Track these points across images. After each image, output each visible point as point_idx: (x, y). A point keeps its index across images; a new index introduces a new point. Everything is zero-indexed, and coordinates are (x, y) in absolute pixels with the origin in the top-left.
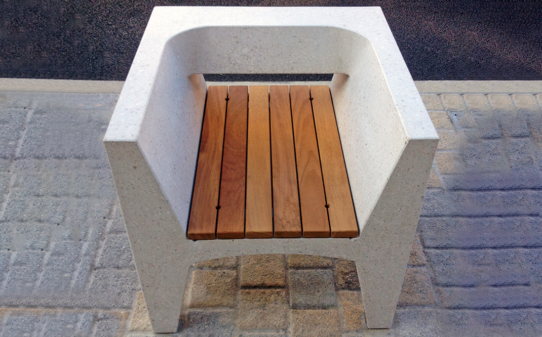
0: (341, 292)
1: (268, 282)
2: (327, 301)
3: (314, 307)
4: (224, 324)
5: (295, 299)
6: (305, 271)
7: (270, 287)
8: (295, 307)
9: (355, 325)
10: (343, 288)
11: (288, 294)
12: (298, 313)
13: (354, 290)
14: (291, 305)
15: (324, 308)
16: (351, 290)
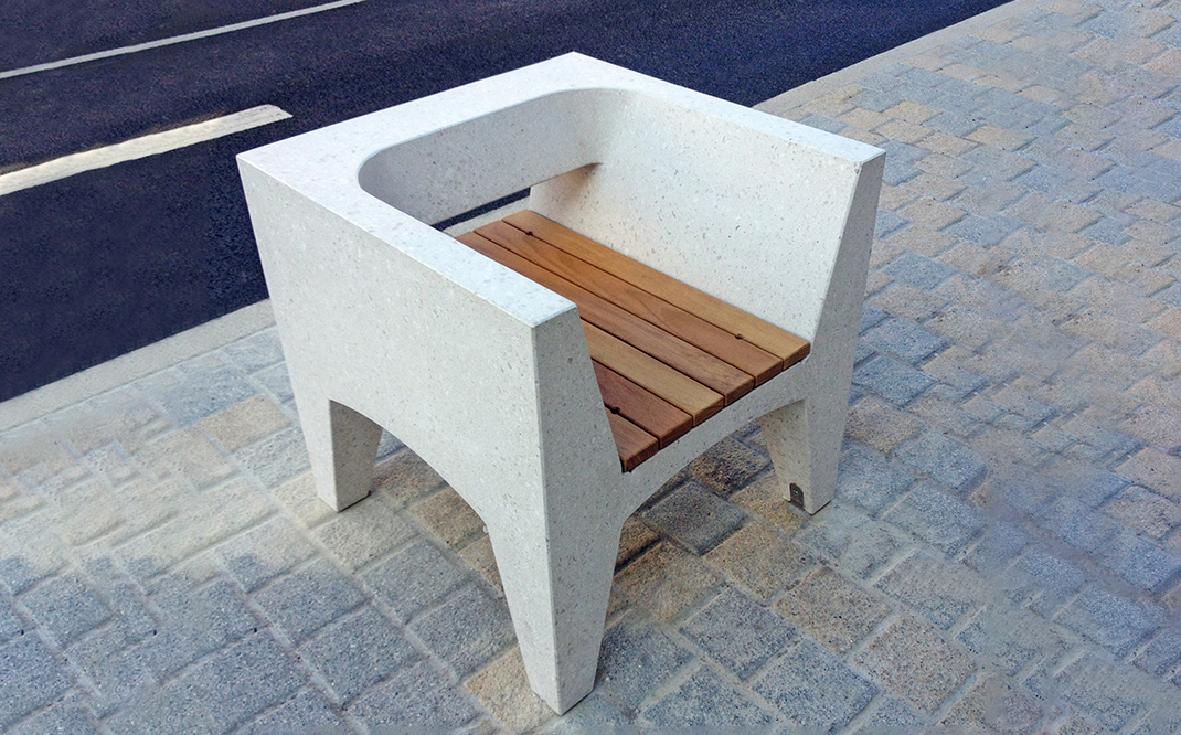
0: (733, 497)
1: (634, 545)
2: (730, 517)
3: (724, 536)
4: (643, 633)
5: (693, 542)
6: (663, 502)
7: (642, 550)
8: (702, 551)
9: (793, 522)
10: (731, 492)
11: (675, 542)
12: (717, 554)
13: (744, 486)
14: (695, 551)
15: (737, 528)
16: (740, 489)
